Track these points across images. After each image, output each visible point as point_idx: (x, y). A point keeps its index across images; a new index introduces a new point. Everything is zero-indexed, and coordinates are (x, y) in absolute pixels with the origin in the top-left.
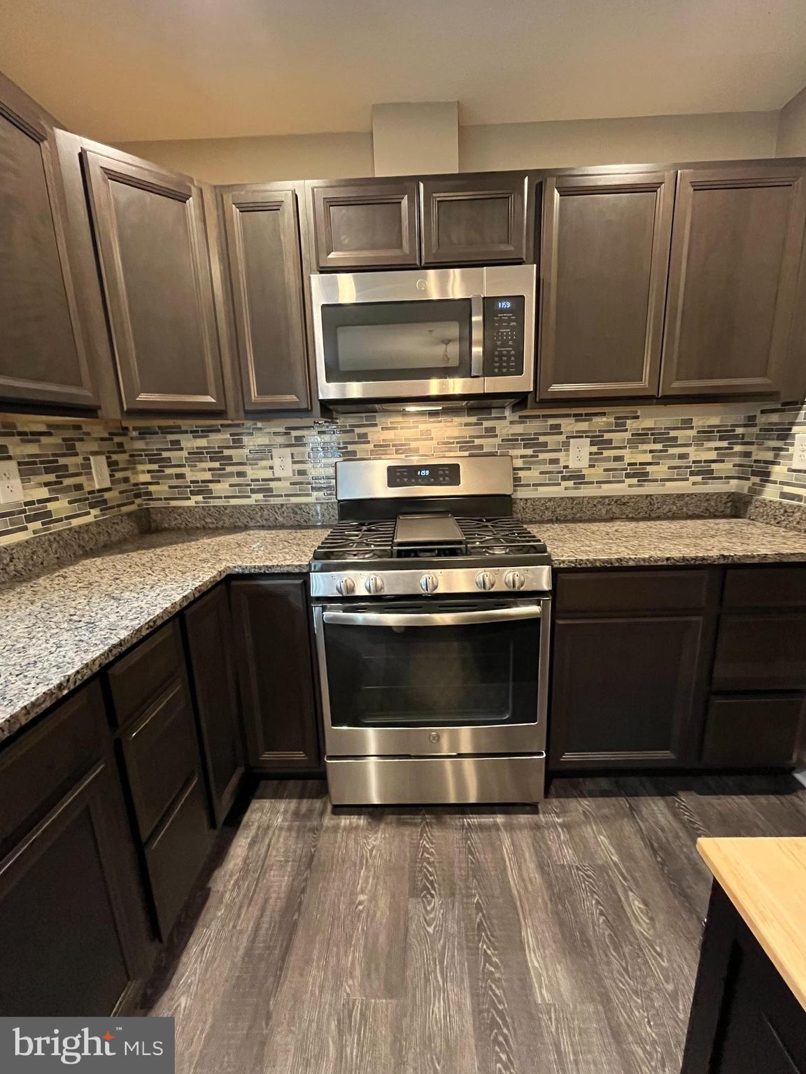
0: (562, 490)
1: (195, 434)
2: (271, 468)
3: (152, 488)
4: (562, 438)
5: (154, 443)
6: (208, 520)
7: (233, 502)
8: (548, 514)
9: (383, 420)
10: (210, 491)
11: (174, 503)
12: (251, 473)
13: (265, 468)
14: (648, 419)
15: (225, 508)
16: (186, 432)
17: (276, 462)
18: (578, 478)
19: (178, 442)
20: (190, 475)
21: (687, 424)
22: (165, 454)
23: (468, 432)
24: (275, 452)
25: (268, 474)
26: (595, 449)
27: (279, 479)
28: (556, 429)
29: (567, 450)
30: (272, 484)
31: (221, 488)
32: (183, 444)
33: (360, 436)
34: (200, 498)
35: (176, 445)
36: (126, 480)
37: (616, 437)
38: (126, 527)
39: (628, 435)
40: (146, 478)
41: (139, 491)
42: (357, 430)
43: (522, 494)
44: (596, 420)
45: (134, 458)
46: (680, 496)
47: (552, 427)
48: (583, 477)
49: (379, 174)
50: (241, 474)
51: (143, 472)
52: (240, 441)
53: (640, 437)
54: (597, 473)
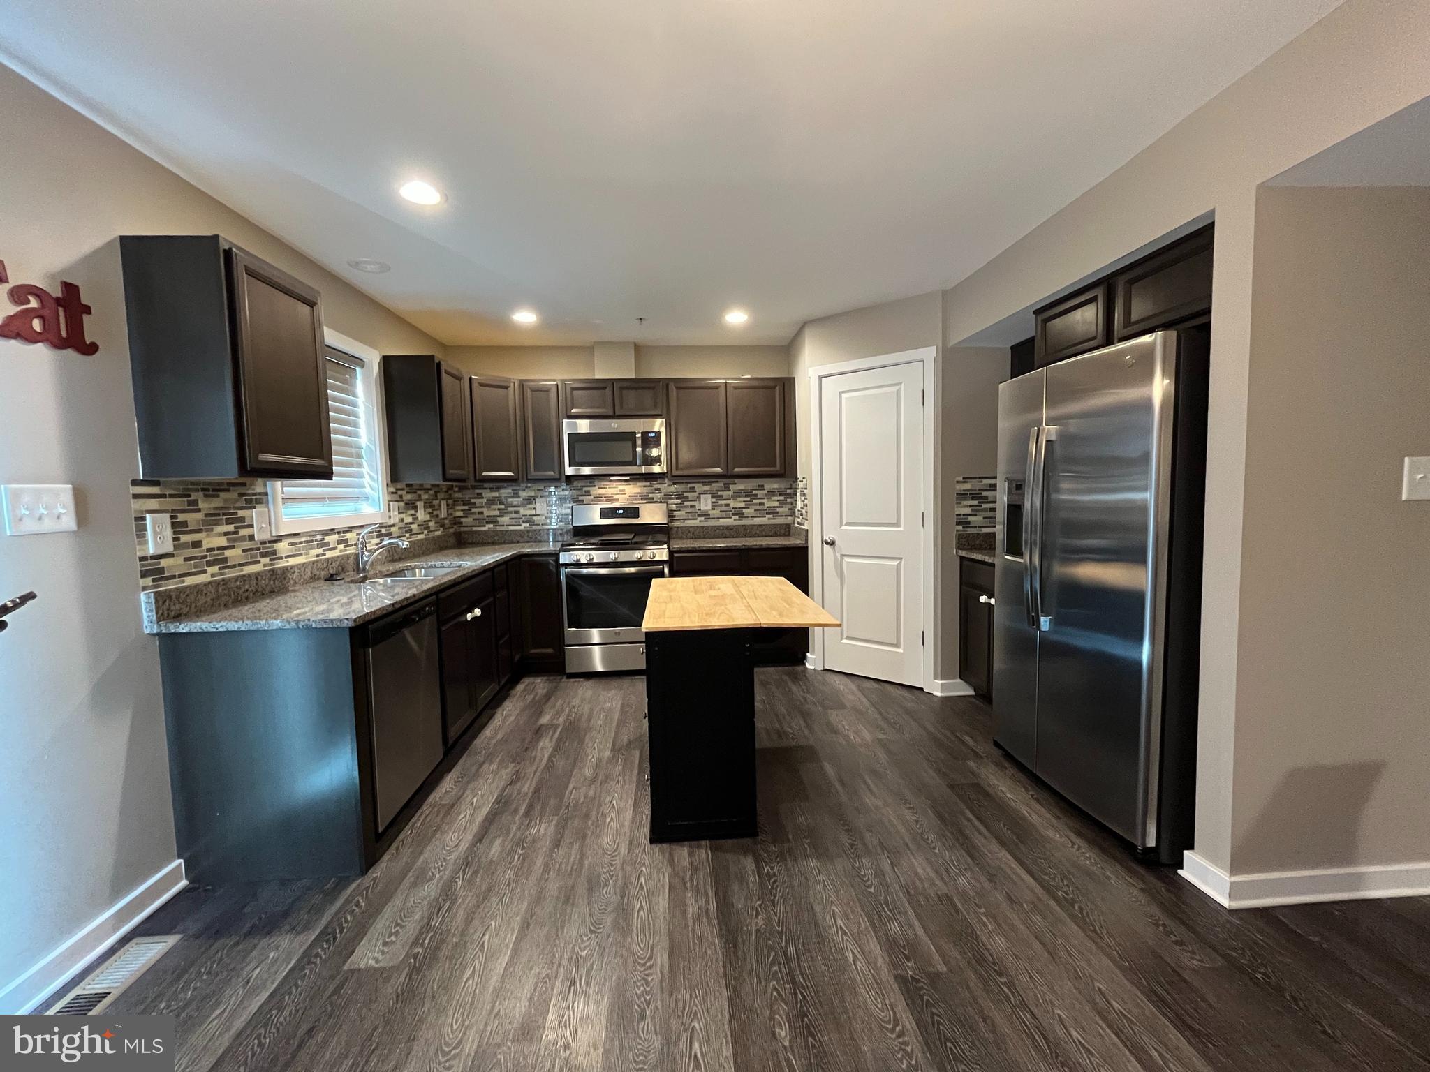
0: (697, 522)
1: (492, 489)
2: (535, 509)
3: (463, 520)
4: (696, 494)
5: (467, 495)
6: (496, 538)
7: (511, 528)
8: (690, 535)
9: (599, 483)
10: (498, 522)
11: (475, 529)
12: (523, 511)
13: (531, 509)
14: (740, 485)
15: (507, 531)
16: (486, 488)
17: (538, 506)
18: (706, 515)
19: (481, 494)
20: (487, 512)
21: (761, 487)
22: (473, 501)
23: (646, 490)
24: (537, 500)
25: (533, 512)
26: (714, 500)
27: (539, 515)
28: (693, 490)
29: (700, 501)
30: (535, 518)
31: (505, 520)
32: (484, 495)
33: (586, 491)
34: (491, 526)
35: (480, 496)
36: (451, 514)
37: (725, 494)
38: (452, 540)
39: (731, 493)
40: (460, 514)
41: (456, 522)
42: (585, 489)
43: (677, 524)
44: (714, 485)
45: (456, 503)
46: (760, 526)
47: (690, 488)
48: (709, 515)
49: (597, 377)
50: (517, 512)
51: (458, 510)
52: (517, 494)
53: (737, 494)
54: (716, 513)
